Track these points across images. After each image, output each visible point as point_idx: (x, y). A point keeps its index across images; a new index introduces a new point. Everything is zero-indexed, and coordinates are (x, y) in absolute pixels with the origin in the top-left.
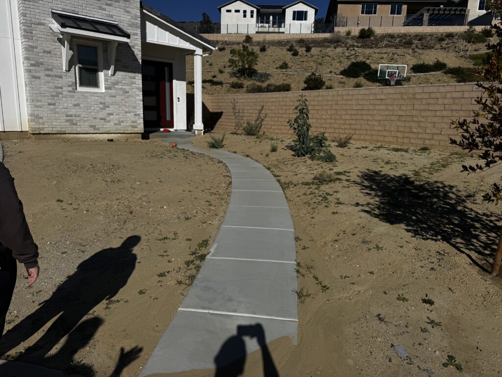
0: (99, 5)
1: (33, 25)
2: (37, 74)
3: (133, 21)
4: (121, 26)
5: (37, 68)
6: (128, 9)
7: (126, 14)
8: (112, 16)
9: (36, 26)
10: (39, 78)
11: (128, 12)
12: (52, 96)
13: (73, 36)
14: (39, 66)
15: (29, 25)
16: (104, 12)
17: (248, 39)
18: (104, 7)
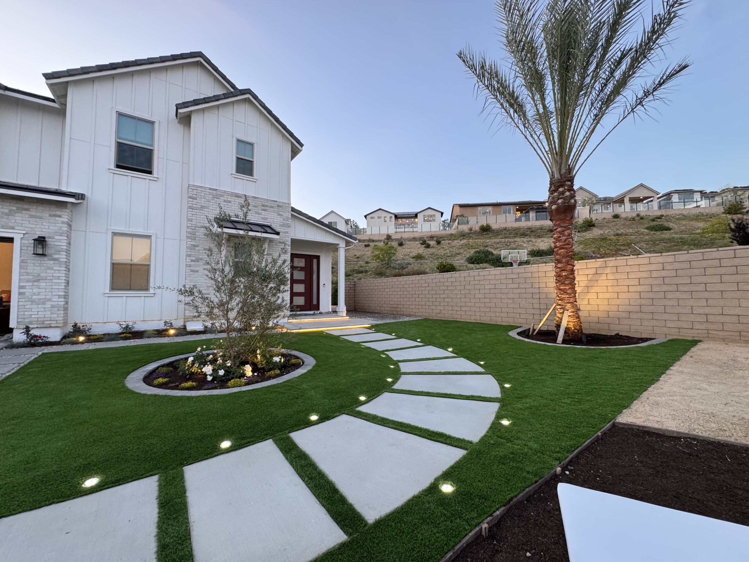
0: (256, 211)
1: (197, 228)
2: (197, 269)
3: (284, 222)
4: (273, 226)
5: (196, 263)
6: (281, 213)
7: (279, 217)
8: (266, 219)
9: (199, 229)
10: (197, 271)
11: (281, 215)
12: (207, 287)
13: (231, 236)
14: (198, 261)
15: (194, 228)
16: (260, 216)
17: (389, 237)
18: (260, 211)
